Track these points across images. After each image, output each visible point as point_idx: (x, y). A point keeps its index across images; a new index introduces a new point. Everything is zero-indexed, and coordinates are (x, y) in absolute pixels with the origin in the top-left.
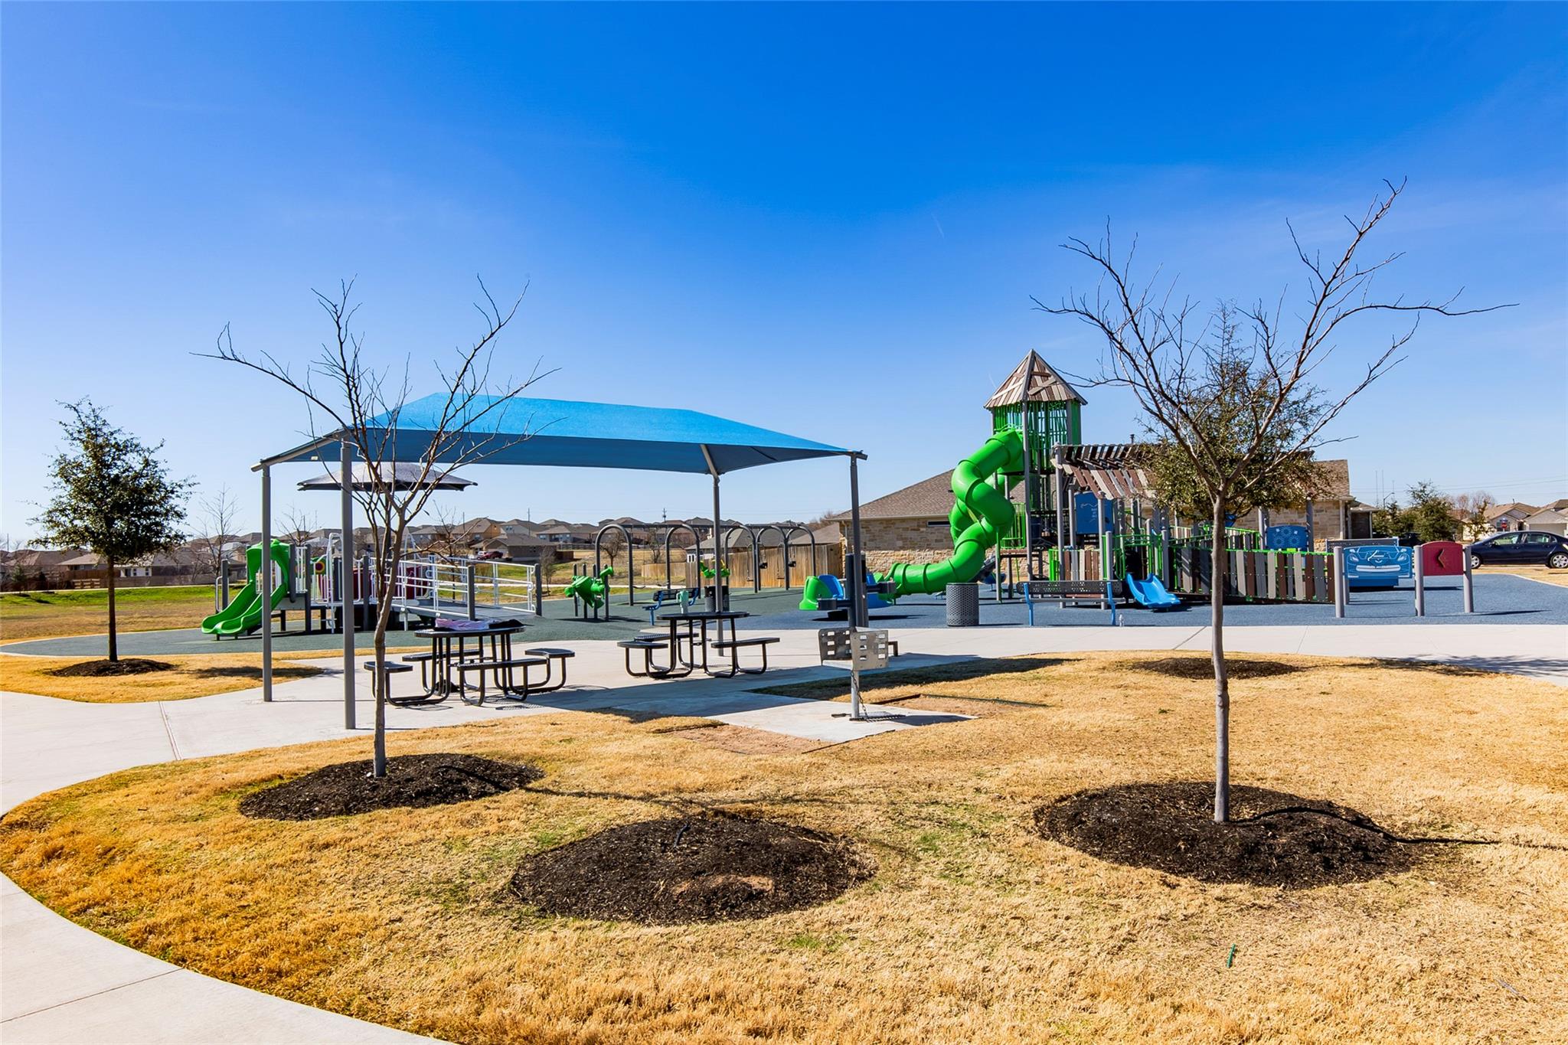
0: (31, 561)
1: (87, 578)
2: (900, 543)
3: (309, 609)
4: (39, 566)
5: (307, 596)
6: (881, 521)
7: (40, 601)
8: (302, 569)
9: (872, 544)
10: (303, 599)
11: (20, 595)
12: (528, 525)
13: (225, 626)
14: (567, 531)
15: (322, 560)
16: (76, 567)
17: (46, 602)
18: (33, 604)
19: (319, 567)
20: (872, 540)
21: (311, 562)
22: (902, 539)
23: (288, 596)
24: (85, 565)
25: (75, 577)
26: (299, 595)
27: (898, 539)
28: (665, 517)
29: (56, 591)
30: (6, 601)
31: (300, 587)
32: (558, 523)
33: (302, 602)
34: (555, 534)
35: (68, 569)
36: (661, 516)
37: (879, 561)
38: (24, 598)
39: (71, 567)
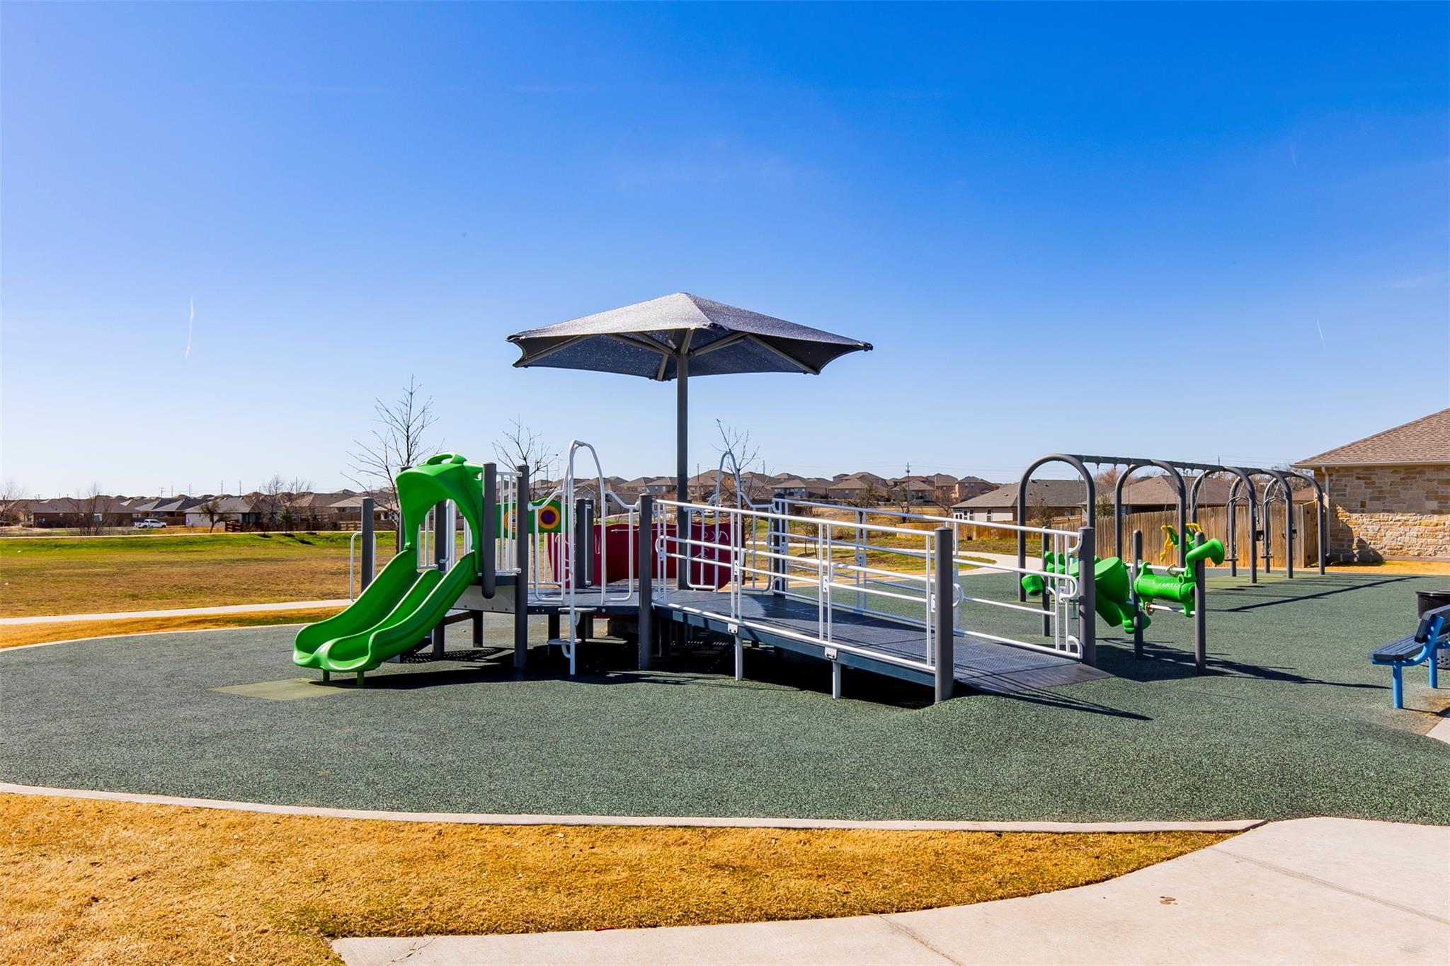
0: (305, 502)
1: (352, 520)
2: (1434, 505)
3: (522, 611)
4: (311, 508)
5: (518, 583)
6: (1395, 469)
7: (303, 542)
8: (509, 520)
9: (1377, 504)
10: (511, 589)
11: (286, 535)
12: (762, 477)
13: (337, 651)
14: (803, 485)
15: (552, 503)
16: (343, 509)
17: (309, 543)
18: (297, 545)
19: (548, 517)
20: (1378, 499)
21: (530, 507)
22: (1436, 498)
23: (479, 582)
24: (351, 508)
25: (342, 519)
26: (503, 581)
27: (1428, 498)
28: (908, 472)
29: (317, 532)
30: (274, 540)
31: (506, 563)
32: (791, 478)
33: (505, 597)
34: (790, 488)
35: (337, 512)
36: (904, 471)
37: (1389, 534)
38: (290, 539)
39: (339, 509)
